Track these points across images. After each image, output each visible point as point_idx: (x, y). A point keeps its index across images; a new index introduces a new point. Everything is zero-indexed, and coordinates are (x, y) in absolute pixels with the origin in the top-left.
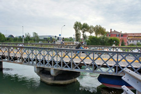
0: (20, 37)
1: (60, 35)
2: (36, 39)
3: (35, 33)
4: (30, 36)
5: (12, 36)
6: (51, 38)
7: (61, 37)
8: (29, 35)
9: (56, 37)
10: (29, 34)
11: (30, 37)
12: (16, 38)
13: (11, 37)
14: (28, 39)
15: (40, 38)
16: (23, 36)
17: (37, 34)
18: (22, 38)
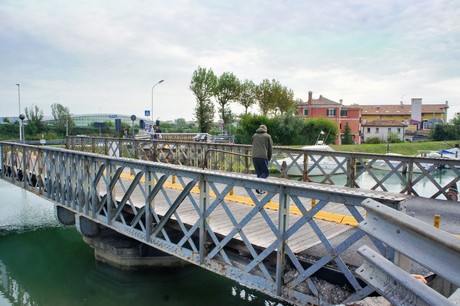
1: (147, 113)
2: (66, 125)
3: (60, 108)
4: (41, 117)
6: (118, 122)
7: (150, 118)
8: (39, 114)
9: (133, 118)
10: (37, 110)
11: (44, 120)
14: (36, 127)
15: (79, 124)
16: (22, 118)
17: (65, 110)
18: (17, 123)
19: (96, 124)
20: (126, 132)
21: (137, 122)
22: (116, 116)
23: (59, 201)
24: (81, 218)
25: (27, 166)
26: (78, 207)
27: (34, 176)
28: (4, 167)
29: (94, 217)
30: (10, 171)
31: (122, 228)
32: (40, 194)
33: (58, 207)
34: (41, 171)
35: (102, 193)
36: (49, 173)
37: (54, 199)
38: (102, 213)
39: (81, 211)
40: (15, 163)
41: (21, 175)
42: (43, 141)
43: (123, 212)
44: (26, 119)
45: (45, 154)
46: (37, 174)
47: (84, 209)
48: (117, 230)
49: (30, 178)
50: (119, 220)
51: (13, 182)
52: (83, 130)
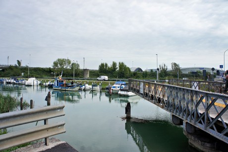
0: (152, 70)
1: (221, 67)
2: (178, 73)
3: (175, 64)
4: (167, 69)
5: (139, 69)
6: (204, 71)
7: (223, 69)
8: (165, 67)
9: (213, 69)
10: (165, 66)
11: (168, 70)
12: (146, 72)
13: (139, 71)
14: (164, 74)
15: (184, 72)
16: (158, 69)
17: (178, 65)
18: (156, 72)
19: (193, 73)
20: (208, 77)
21: (215, 71)
22: (203, 68)
23: (173, 112)
24: (187, 123)
25: (156, 93)
26: (185, 117)
27: (159, 98)
28: (144, 92)
30: (147, 95)
31: (214, 133)
32: (163, 107)
33: (173, 115)
34: (164, 96)
36: (168, 97)
37: (170, 111)
38: (200, 122)
39: (187, 119)
40: (150, 91)
42: (167, 81)
43: (215, 124)
44: (160, 70)
45: (166, 88)
46: (162, 97)
48: (211, 134)
49: (157, 99)
50: (212, 128)
51: (148, 100)
52: (186, 76)
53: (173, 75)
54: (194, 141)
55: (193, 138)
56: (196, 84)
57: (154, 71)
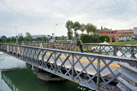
0: (13, 37)
1: (53, 34)
2: (29, 39)
3: (28, 33)
4: (23, 36)
5: (4, 37)
6: (44, 37)
7: (54, 36)
8: (22, 35)
9: (49, 36)
10: (21, 34)
11: (23, 37)
12: (9, 38)
13: (4, 38)
14: (21, 39)
15: (33, 38)
16: (17, 37)
17: (30, 34)
18: (16, 38)
19: (38, 38)
20: (47, 40)
22: (44, 35)
23: (27, 62)
24: (34, 66)
25: (17, 51)
27: (19, 54)
28: (10, 51)
29: (38, 66)
30: (11, 53)
31: (47, 69)
32: (21, 59)
34: (21, 52)
35: (40, 59)
36: (23, 53)
37: (25, 61)
38: (40, 65)
39: (34, 64)
40: (13, 50)
41: (15, 54)
42: (23, 43)
43: (47, 65)
44: (18, 37)
45: (22, 48)
46: (20, 53)
47: (35, 64)
48: (45, 70)
49: (17, 55)
50: (46, 67)
51: (12, 56)
52: (35, 40)
53: (27, 40)
54: (40, 76)
55: (39, 74)
56: (41, 44)
57: (15, 38)
